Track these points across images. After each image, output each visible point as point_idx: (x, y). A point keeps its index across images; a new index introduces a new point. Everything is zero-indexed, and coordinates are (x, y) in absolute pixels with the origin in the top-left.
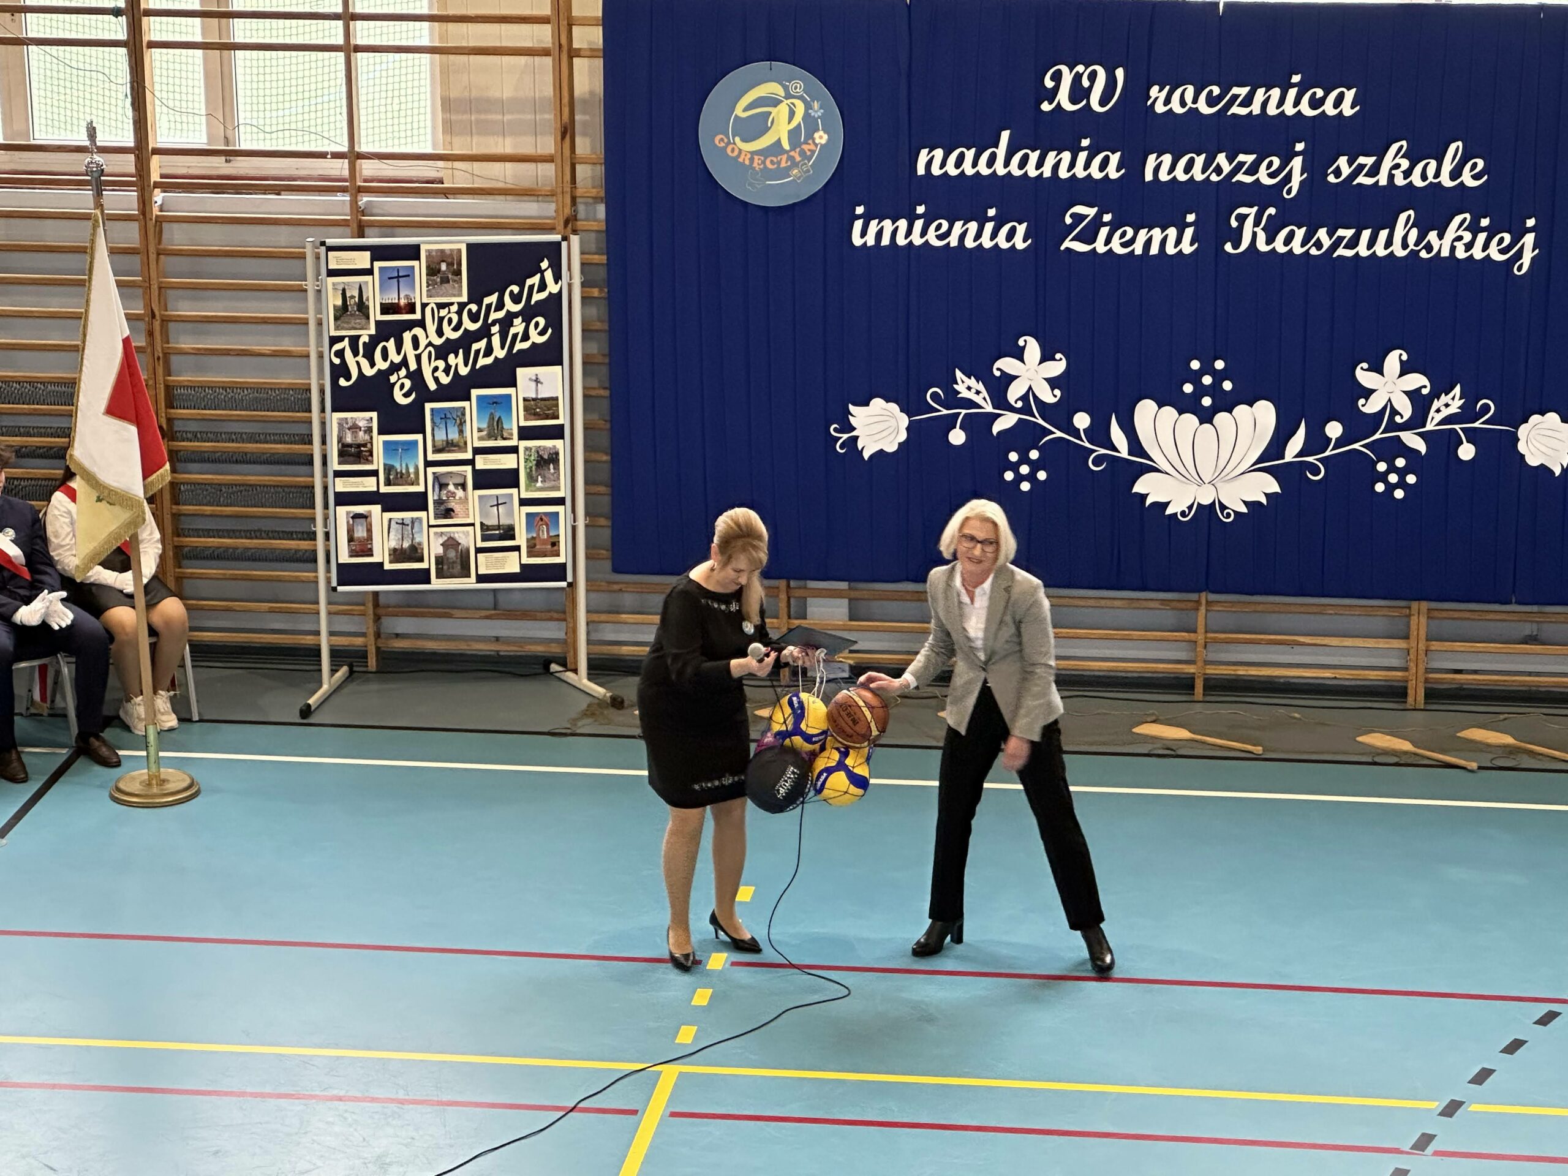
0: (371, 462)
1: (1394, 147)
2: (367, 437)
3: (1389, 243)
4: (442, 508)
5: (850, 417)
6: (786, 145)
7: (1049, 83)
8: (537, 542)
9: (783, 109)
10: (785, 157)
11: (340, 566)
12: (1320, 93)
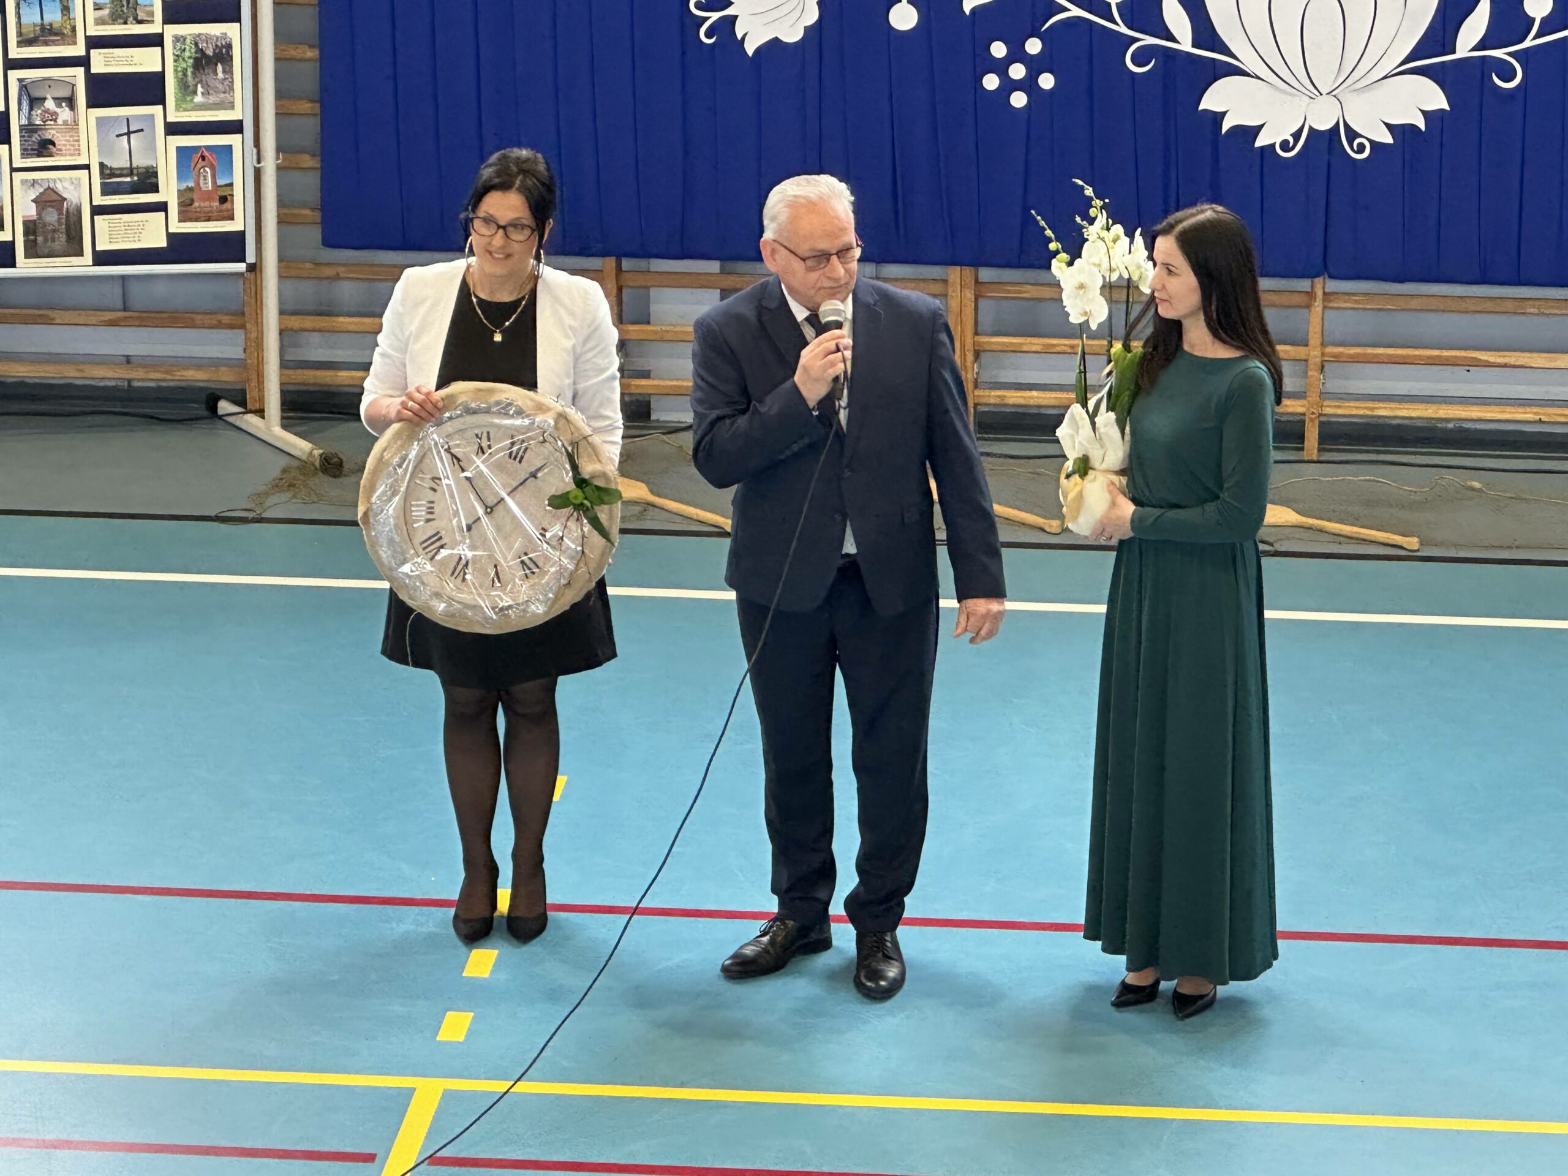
4: (35, 138)
8: (195, 196)
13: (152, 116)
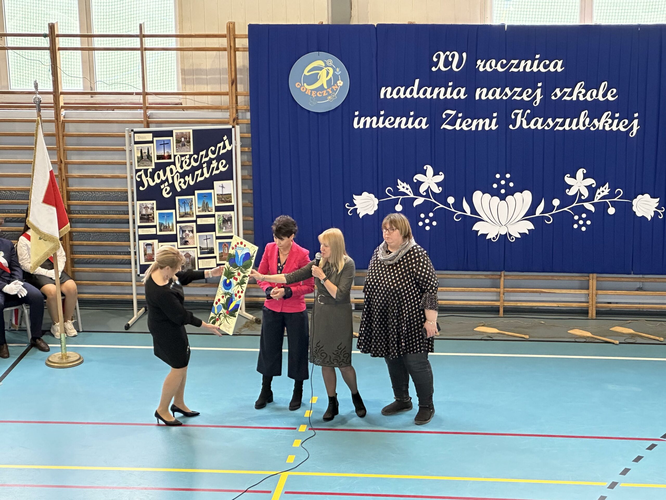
0: (154, 222)
1: (579, 85)
2: (152, 211)
3: (577, 124)
4: (184, 240)
5: (354, 200)
6: (326, 87)
7: (435, 59)
8: (223, 254)
9: (324, 72)
10: (325, 91)
11: (141, 266)
12: (548, 62)
13: (212, 235)
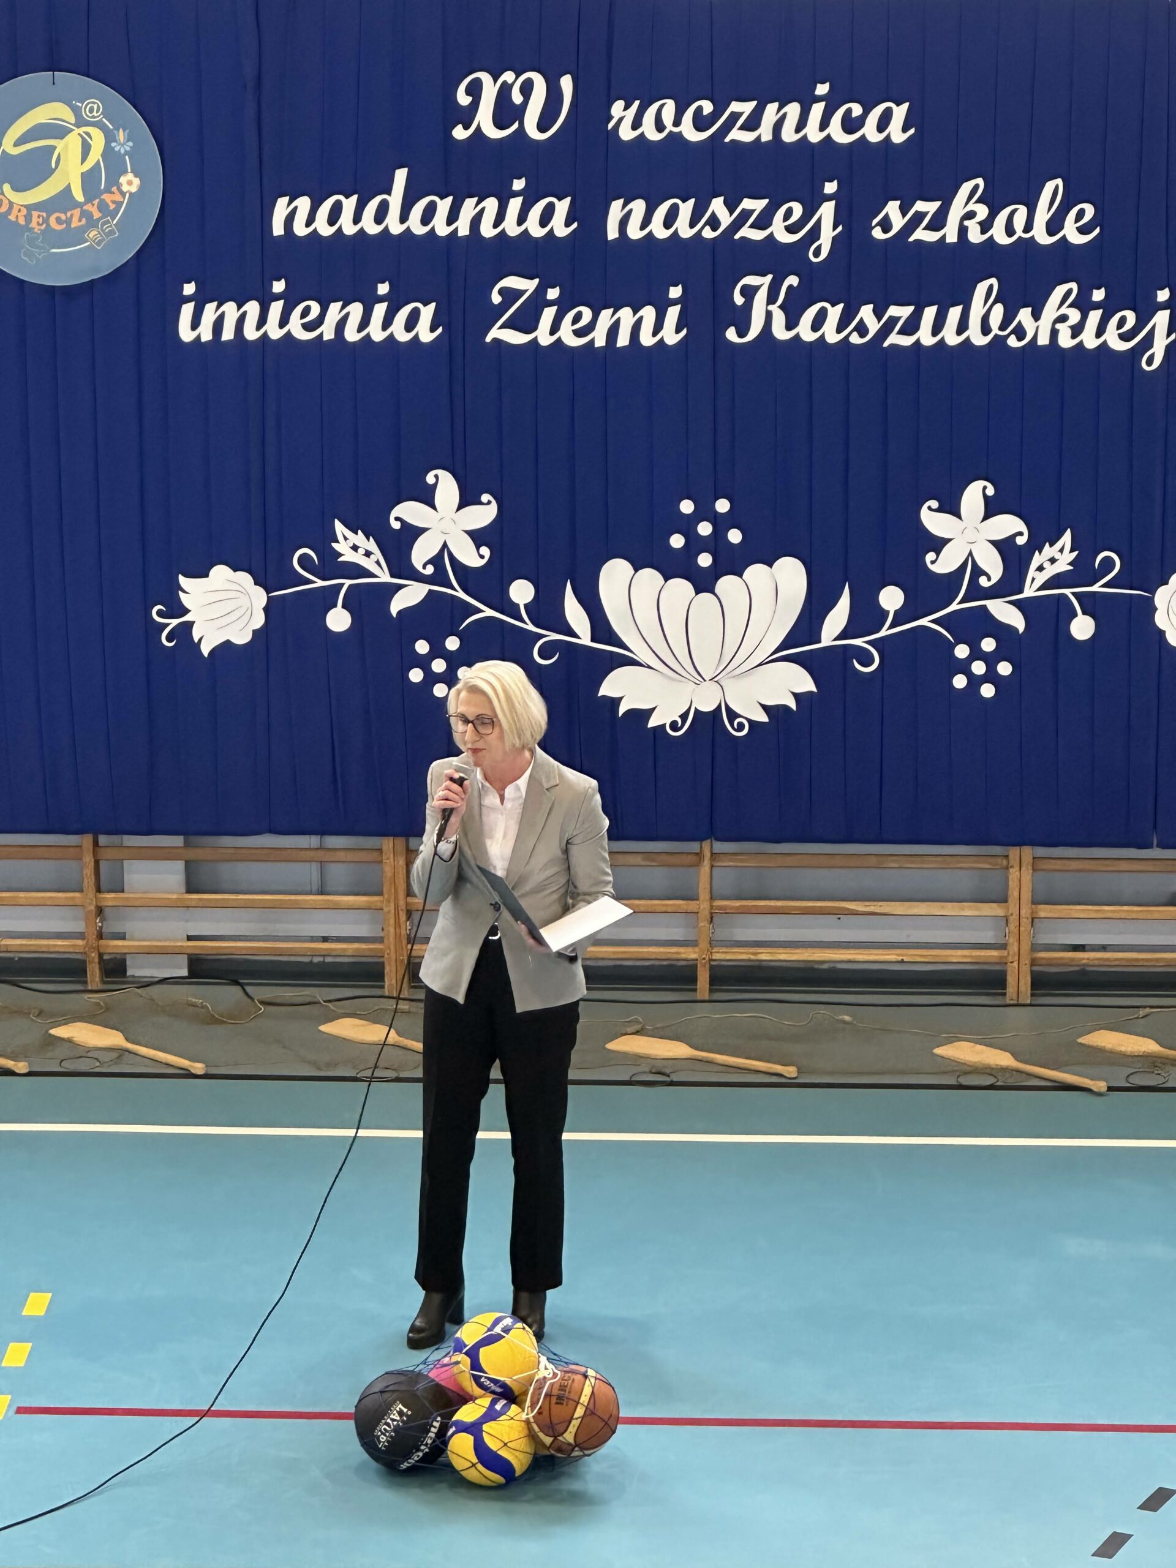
1: (966, 188)
3: (962, 327)
5: (180, 593)
6: (79, 196)
7: (463, 99)
9: (73, 142)
10: (77, 212)
12: (857, 110)
